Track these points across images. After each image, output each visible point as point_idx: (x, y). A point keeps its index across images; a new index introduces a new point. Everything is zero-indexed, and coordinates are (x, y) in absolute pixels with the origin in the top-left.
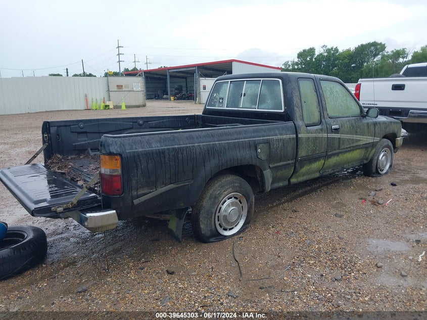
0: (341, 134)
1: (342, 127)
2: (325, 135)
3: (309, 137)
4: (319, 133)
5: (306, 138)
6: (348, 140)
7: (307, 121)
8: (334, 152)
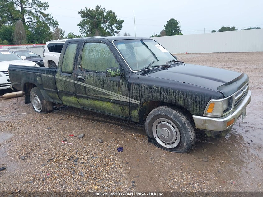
0: (86, 84)
1: (88, 78)
2: (72, 81)
3: (61, 79)
4: (68, 79)
5: (59, 79)
6: (94, 90)
7: (64, 70)
8: (82, 95)
